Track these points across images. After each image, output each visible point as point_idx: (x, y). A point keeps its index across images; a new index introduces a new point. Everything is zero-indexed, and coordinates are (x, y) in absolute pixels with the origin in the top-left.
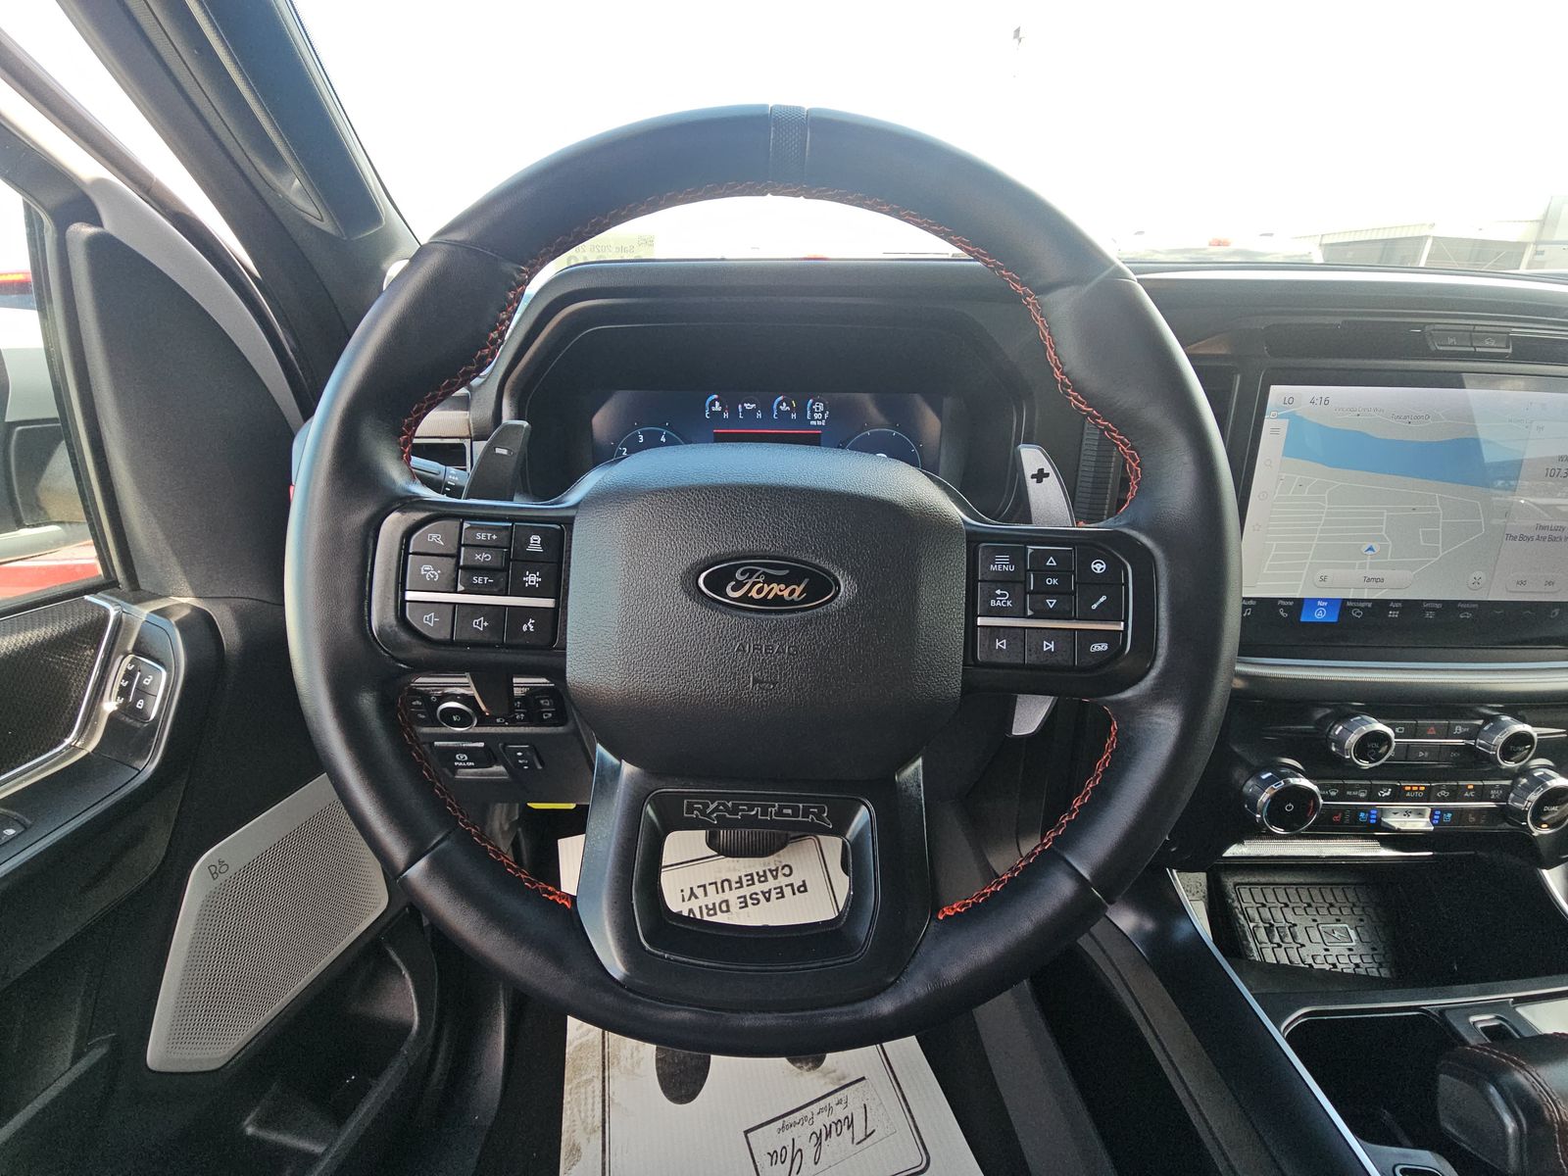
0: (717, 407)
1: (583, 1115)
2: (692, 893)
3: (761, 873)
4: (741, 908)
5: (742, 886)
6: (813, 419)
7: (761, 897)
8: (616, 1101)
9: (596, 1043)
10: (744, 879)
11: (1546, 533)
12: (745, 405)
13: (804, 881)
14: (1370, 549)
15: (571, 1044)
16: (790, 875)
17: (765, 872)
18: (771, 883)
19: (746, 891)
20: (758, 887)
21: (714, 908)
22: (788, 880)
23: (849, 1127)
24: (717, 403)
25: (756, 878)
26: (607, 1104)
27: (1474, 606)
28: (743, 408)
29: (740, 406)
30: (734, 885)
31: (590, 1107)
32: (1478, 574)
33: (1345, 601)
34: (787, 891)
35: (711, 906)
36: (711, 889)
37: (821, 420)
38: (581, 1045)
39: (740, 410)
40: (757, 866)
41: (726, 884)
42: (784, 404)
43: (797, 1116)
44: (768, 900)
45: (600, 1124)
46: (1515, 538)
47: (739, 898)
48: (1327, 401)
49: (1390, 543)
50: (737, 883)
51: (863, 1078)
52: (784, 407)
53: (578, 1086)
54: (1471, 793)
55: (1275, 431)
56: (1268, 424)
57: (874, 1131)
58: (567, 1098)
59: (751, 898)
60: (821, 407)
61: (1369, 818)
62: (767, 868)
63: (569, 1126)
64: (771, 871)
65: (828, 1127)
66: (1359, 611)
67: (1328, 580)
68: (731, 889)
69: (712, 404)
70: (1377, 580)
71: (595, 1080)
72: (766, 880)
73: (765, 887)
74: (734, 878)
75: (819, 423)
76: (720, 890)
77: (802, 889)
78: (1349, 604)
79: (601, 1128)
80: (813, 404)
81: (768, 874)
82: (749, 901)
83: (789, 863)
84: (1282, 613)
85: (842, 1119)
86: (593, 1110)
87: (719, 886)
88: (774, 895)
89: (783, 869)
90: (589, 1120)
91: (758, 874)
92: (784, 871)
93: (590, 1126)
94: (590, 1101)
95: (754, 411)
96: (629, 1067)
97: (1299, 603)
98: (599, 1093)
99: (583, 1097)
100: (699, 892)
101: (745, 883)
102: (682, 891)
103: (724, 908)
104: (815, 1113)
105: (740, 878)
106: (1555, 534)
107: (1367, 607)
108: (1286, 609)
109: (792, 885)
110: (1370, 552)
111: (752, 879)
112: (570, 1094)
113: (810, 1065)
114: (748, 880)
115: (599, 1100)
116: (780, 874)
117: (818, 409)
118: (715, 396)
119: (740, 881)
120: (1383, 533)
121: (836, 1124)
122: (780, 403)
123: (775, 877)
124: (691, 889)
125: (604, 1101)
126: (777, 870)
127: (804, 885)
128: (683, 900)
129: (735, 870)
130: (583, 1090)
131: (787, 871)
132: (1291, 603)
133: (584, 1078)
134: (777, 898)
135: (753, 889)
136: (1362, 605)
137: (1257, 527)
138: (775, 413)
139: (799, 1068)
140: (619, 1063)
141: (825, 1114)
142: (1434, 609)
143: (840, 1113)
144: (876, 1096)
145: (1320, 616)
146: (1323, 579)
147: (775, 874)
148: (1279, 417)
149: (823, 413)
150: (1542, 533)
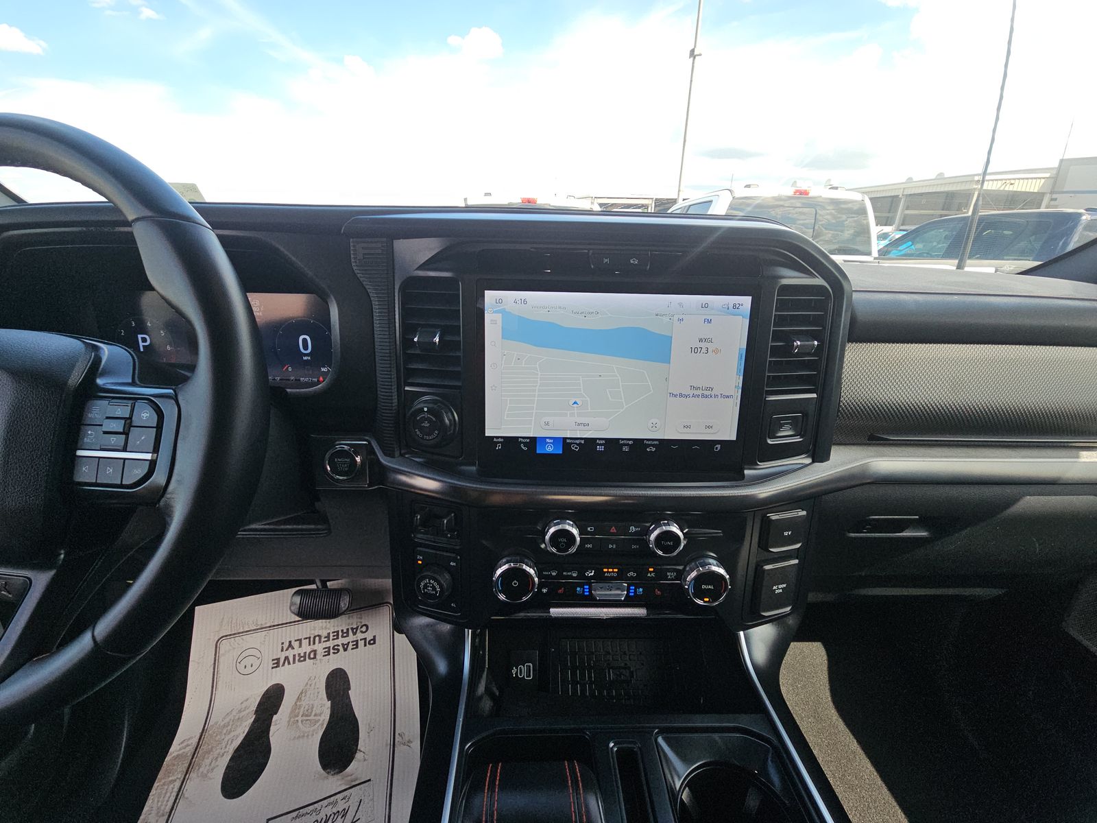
1: (160, 804)
2: (290, 645)
3: (345, 631)
4: (324, 656)
5: (329, 640)
7: (341, 648)
8: (186, 796)
9: (189, 754)
10: (331, 635)
11: (699, 392)
13: (375, 637)
14: (575, 403)
15: (171, 754)
16: (365, 632)
17: (348, 629)
18: (351, 637)
19: (331, 644)
20: (341, 641)
21: (305, 656)
22: (363, 636)
23: (342, 817)
25: (340, 634)
26: (179, 797)
27: (656, 442)
30: (323, 639)
31: (166, 799)
32: (654, 421)
33: (565, 439)
34: (361, 643)
35: (302, 655)
36: (305, 642)
38: (178, 756)
40: (344, 625)
41: (317, 638)
43: (311, 808)
44: (345, 650)
45: (169, 811)
46: (676, 396)
47: (324, 649)
48: (525, 302)
49: (589, 399)
50: (326, 637)
51: (369, 780)
53: (164, 784)
54: (653, 574)
55: (494, 322)
56: (488, 317)
57: (359, 819)
58: (153, 792)
59: (334, 649)
61: (584, 592)
62: (349, 627)
63: (148, 810)
64: (352, 629)
65: (328, 816)
66: (576, 446)
67: (550, 423)
68: (320, 642)
70: (584, 425)
71: (178, 780)
72: (348, 636)
73: (345, 641)
74: (324, 634)
76: (312, 643)
77: (372, 642)
78: (568, 441)
79: (168, 814)
81: (350, 631)
82: (332, 651)
83: (366, 623)
84: (523, 447)
85: (340, 811)
86: (168, 801)
87: (312, 639)
88: (350, 646)
89: (361, 627)
90: (162, 808)
91: (342, 631)
92: (362, 629)
93: (161, 812)
94: (168, 794)
96: (205, 772)
97: (533, 441)
98: (176, 790)
99: (164, 792)
100: (296, 645)
101: (331, 638)
102: (283, 643)
103: (312, 656)
104: (324, 806)
105: (329, 634)
106: (708, 393)
107: (580, 443)
108: (525, 444)
109: (365, 639)
110: (575, 405)
111: (338, 635)
112: (156, 790)
113: (337, 770)
114: (334, 636)
115: (174, 794)
116: (358, 631)
119: (328, 637)
120: (582, 392)
121: (335, 814)
123: (354, 634)
124: (290, 642)
125: (177, 795)
126: (357, 628)
127: (374, 639)
128: (282, 651)
129: (326, 628)
130: (166, 787)
131: (364, 629)
132: (528, 440)
133: (171, 779)
134: (352, 649)
135: (336, 642)
136: (578, 442)
137: (494, 388)
139: (328, 773)
140: (199, 769)
141: (331, 806)
142: (628, 445)
143: (341, 807)
144: (371, 794)
145: (549, 449)
146: (547, 424)
147: (355, 632)
148: (495, 312)
149: (260, 307)
150: (696, 392)
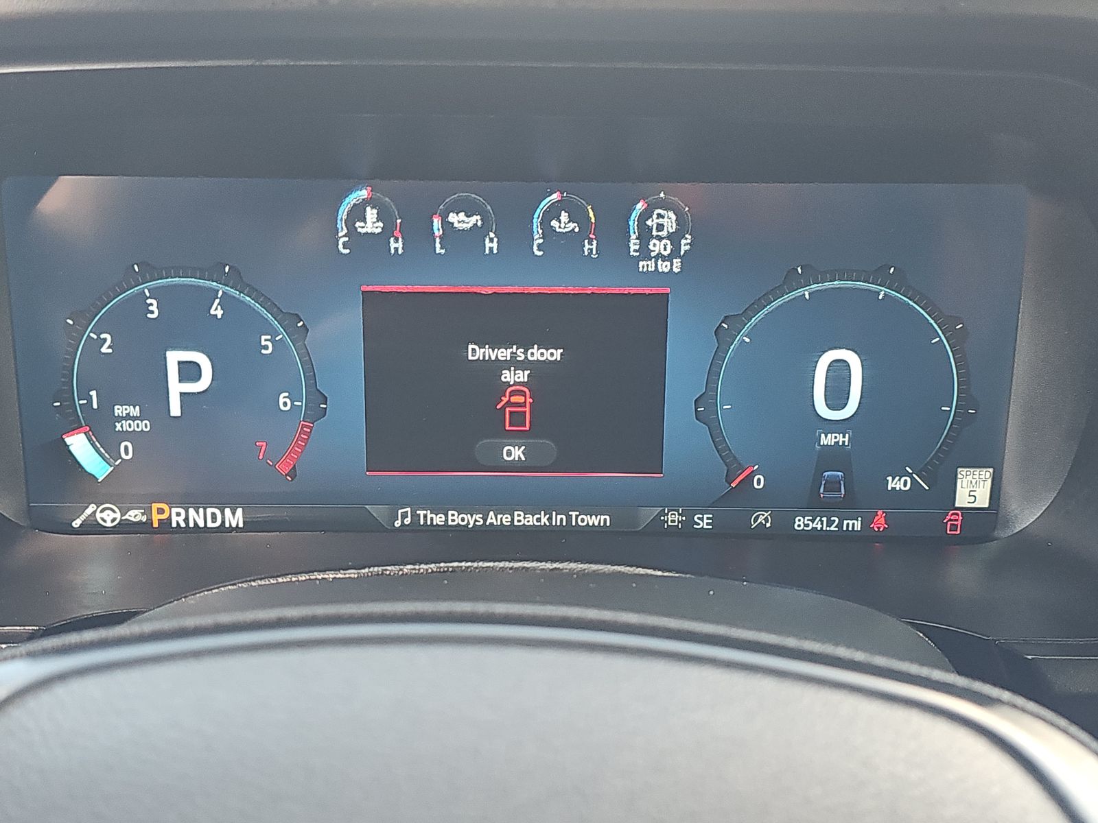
0: (371, 224)
6: (645, 253)
12: (452, 218)
24: (371, 214)
28: (447, 225)
29: (437, 223)
37: (670, 258)
39: (438, 231)
42: (564, 217)
52: (563, 224)
60: (670, 222)
69: (358, 213)
75: (664, 267)
80: (646, 215)
95: (477, 234)
117: (660, 227)
118: (363, 194)
122: (553, 213)
138: (538, 241)
149: (675, 238)
